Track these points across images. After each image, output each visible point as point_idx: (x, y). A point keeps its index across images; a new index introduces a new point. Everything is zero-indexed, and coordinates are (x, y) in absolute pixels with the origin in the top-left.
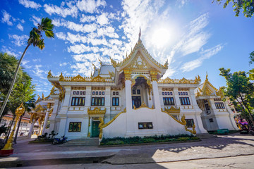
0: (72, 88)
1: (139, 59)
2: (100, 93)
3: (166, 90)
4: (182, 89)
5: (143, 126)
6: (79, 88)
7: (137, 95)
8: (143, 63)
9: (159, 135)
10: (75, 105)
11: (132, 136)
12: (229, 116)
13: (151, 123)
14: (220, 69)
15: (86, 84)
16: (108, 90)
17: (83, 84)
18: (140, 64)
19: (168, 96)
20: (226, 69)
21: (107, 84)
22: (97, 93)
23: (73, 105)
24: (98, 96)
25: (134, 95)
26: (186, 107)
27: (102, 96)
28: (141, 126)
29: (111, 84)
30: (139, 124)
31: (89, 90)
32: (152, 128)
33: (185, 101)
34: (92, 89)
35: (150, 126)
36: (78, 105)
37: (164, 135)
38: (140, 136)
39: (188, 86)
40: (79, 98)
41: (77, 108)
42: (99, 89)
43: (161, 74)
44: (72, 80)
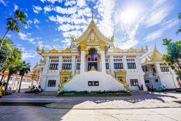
0: (50, 58)
1: (93, 35)
2: (68, 61)
3: (117, 57)
4: (130, 57)
5: (92, 84)
6: (55, 58)
7: (91, 62)
8: (95, 38)
9: (102, 90)
10: (52, 69)
11: (83, 91)
12: (173, 78)
13: (98, 82)
14: (163, 40)
15: (59, 55)
16: (73, 59)
17: (56, 55)
18: (92, 38)
19: (118, 62)
20: (169, 39)
21: (72, 54)
22: (66, 61)
23: (51, 69)
24: (67, 63)
25: (89, 62)
26: (133, 70)
27: (70, 63)
28: (90, 84)
29: (75, 54)
30: (89, 82)
31: (61, 59)
32: (98, 85)
33: (132, 66)
34: (63, 58)
35: (97, 84)
36: (54, 69)
37: (106, 90)
38: (88, 91)
39: (135, 54)
40: (55, 64)
41: (53, 71)
42: (68, 58)
43: (108, 46)
44: (50, 53)
